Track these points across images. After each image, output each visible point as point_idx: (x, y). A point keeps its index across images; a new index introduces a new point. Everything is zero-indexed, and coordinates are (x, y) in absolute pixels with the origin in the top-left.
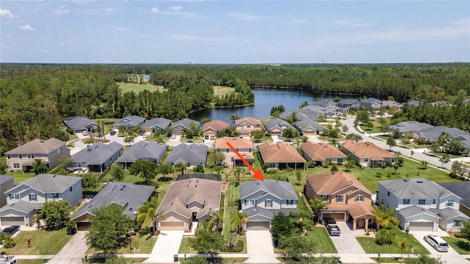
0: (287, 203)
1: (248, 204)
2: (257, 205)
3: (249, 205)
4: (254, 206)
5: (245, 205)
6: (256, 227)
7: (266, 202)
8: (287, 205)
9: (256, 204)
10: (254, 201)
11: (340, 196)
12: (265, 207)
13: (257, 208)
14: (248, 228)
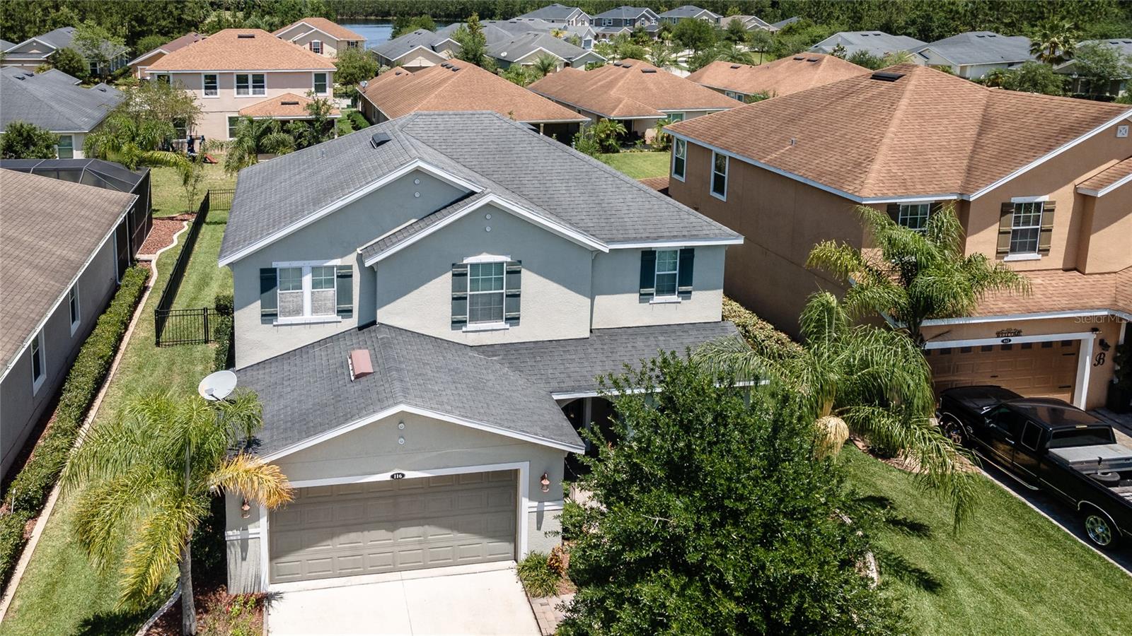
0: (647, 279)
1: (299, 311)
2: (383, 316)
3: (307, 316)
4: (352, 322)
5: (268, 317)
6: (375, 540)
7: (459, 276)
8: (645, 298)
9: (372, 301)
10: (345, 276)
11: (1028, 207)
12: (457, 324)
13: (386, 345)
14: (289, 561)
